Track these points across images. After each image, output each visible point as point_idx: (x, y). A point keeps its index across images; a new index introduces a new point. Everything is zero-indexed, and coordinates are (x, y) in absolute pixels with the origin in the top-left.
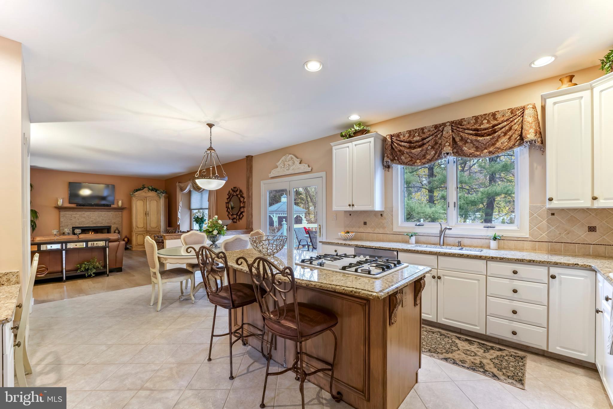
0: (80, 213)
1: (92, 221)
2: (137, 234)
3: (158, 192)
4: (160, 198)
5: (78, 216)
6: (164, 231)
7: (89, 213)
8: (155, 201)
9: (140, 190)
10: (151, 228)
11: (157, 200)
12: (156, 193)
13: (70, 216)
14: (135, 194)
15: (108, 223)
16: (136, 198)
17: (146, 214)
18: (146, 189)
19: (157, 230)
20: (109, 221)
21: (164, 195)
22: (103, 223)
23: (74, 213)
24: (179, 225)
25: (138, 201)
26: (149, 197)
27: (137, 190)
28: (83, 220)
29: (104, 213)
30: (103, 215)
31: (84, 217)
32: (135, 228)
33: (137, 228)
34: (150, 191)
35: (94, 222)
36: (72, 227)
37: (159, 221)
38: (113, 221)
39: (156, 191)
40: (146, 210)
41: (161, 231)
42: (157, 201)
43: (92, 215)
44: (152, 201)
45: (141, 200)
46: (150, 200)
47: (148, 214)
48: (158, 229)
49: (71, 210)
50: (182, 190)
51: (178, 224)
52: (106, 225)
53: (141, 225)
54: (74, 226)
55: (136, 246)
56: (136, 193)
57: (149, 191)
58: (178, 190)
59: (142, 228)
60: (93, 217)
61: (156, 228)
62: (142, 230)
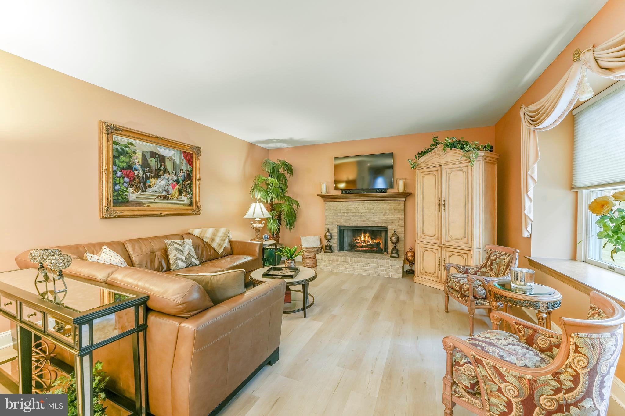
0: (346, 204)
1: (361, 217)
2: (423, 249)
3: (467, 148)
4: (471, 161)
5: (344, 208)
6: (481, 250)
7: (357, 205)
8: (461, 173)
9: (428, 151)
10: (449, 239)
11: (465, 169)
12: (461, 152)
13: (335, 208)
14: (419, 163)
15: (383, 222)
16: (421, 171)
17: (441, 205)
18: (440, 147)
19: (464, 245)
20: (384, 218)
21: (482, 153)
22: (376, 222)
23: (339, 204)
24: (529, 239)
25: (426, 177)
26: (447, 163)
27: (423, 153)
28: (350, 214)
29: (377, 203)
30: (375, 208)
31: (351, 211)
32: (419, 235)
33: (423, 236)
34: (448, 150)
35: (364, 218)
36: (337, 225)
37: (468, 222)
38: (391, 218)
39: (462, 148)
40: (440, 197)
41: (474, 250)
42: (464, 172)
43: (360, 208)
44: (453, 173)
45: (431, 173)
46: (449, 171)
47: (444, 205)
48: (467, 243)
49: (336, 200)
50: (535, 120)
51: (526, 234)
52: (379, 225)
53: (430, 230)
54: (339, 224)
55: (421, 273)
56: (422, 160)
57: (444, 150)
58: (525, 125)
59: (433, 236)
60: (363, 211)
61: (461, 239)
62: (433, 240)
